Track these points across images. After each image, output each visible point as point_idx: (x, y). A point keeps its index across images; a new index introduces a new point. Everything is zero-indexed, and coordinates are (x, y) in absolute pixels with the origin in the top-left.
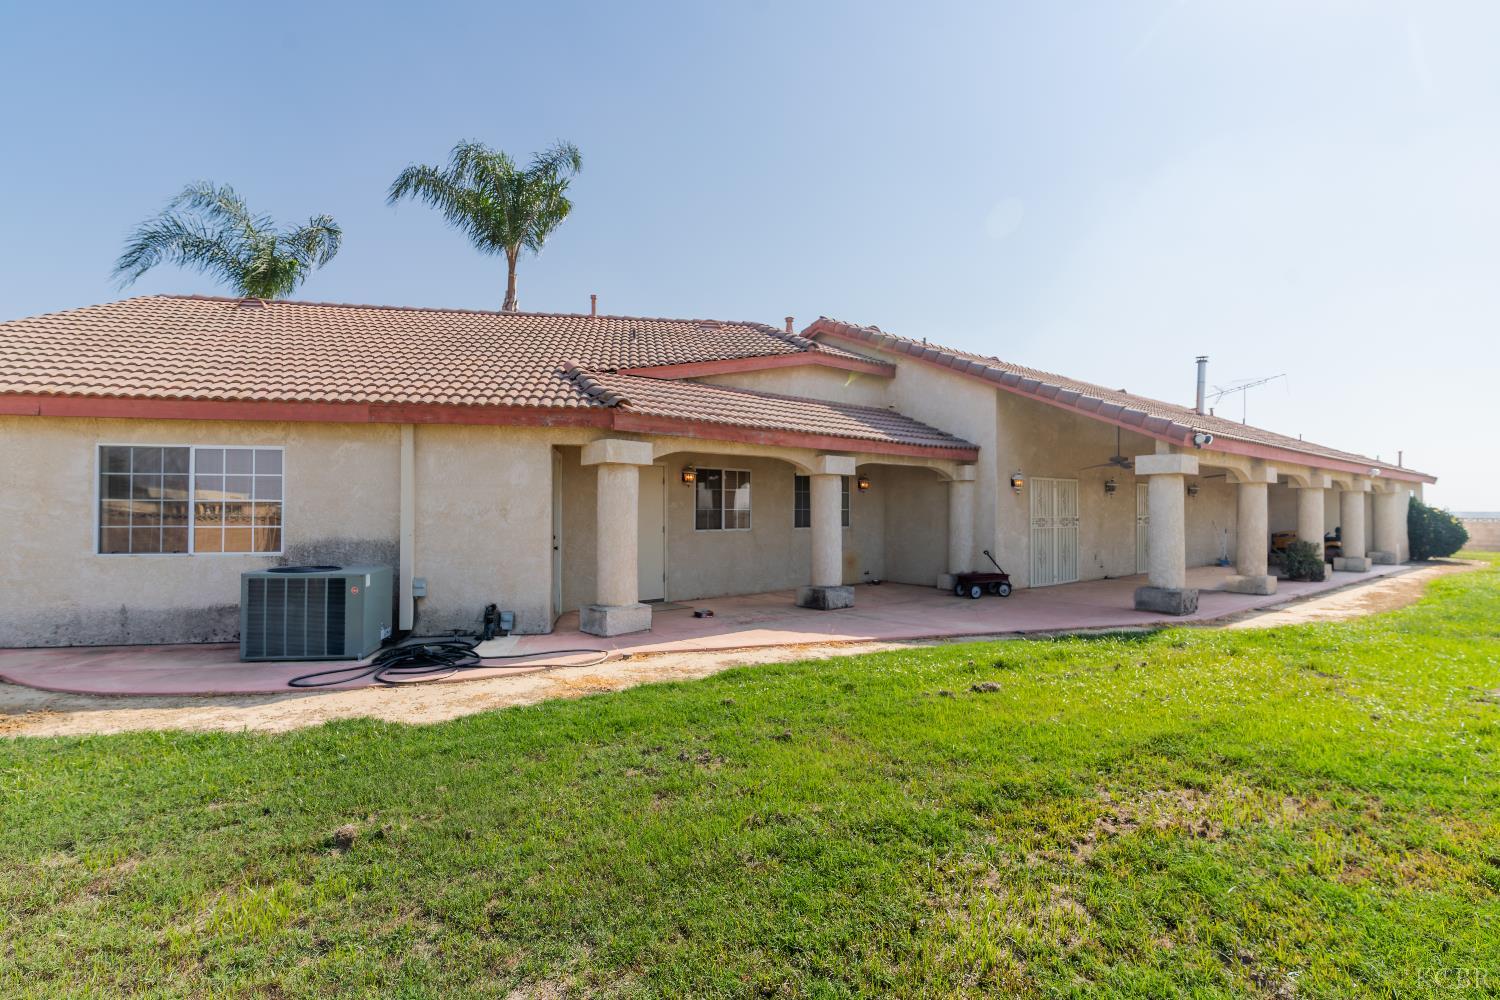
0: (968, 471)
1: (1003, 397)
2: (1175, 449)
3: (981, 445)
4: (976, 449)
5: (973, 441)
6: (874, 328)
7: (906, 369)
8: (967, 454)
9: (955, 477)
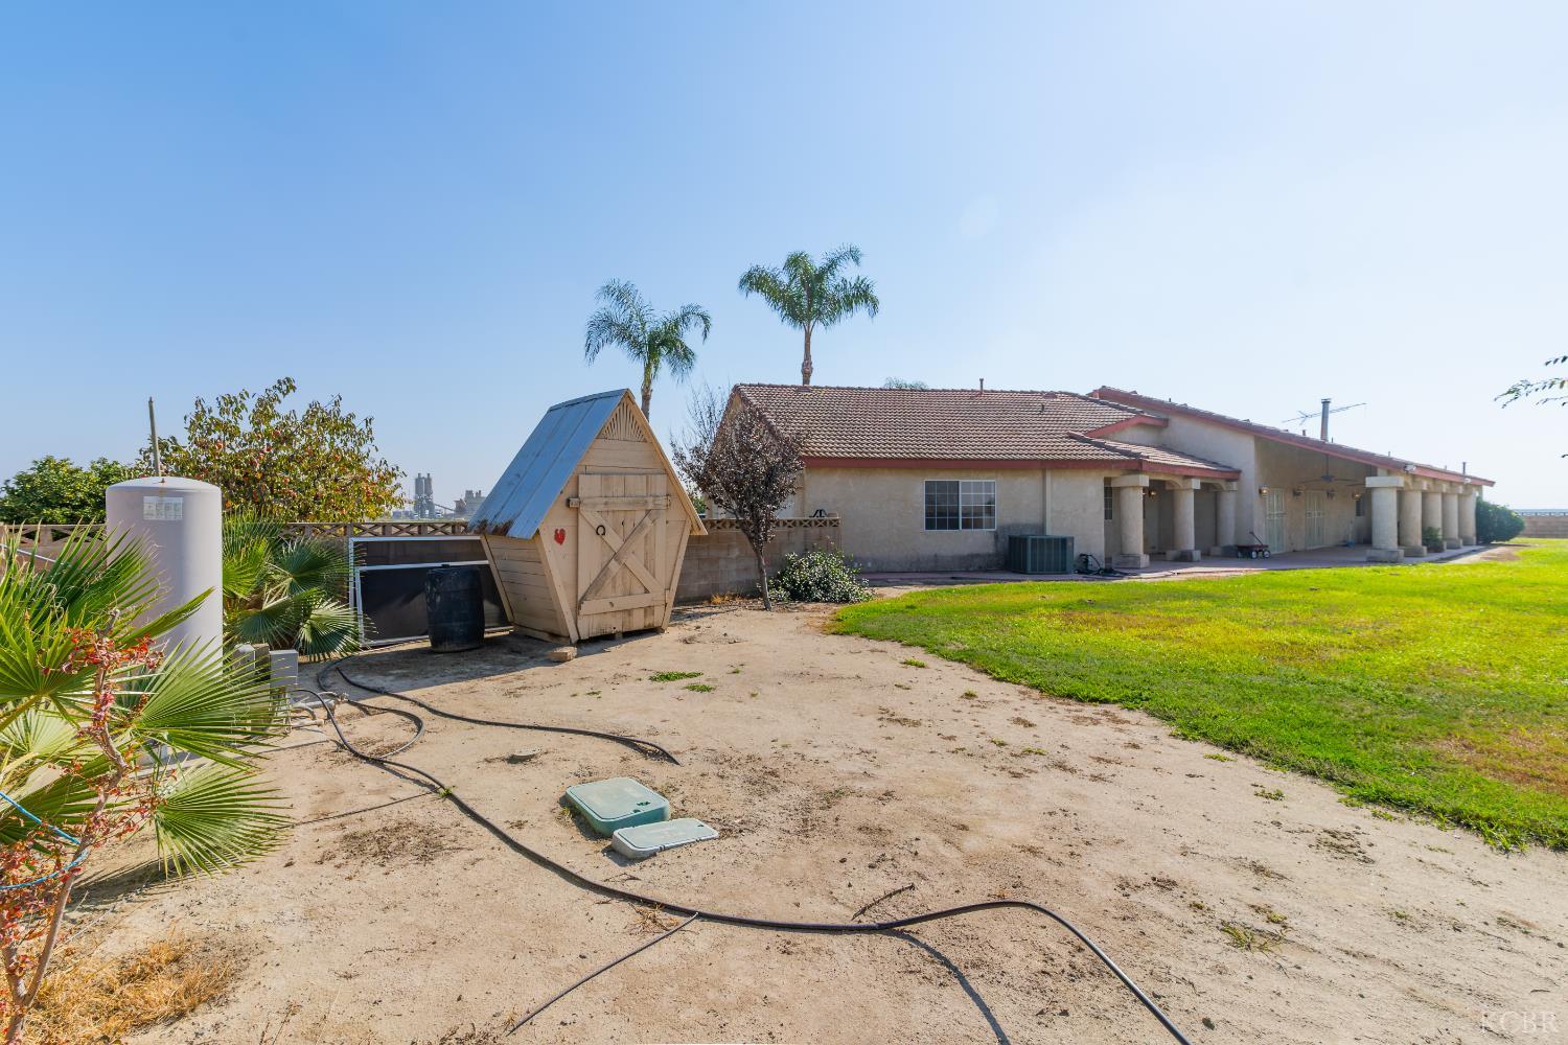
0: (1234, 485)
1: (1257, 440)
2: (1389, 473)
3: (1243, 469)
4: (1239, 472)
5: (1236, 466)
6: (1135, 392)
7: (1176, 421)
8: (1234, 475)
9: (1225, 489)
